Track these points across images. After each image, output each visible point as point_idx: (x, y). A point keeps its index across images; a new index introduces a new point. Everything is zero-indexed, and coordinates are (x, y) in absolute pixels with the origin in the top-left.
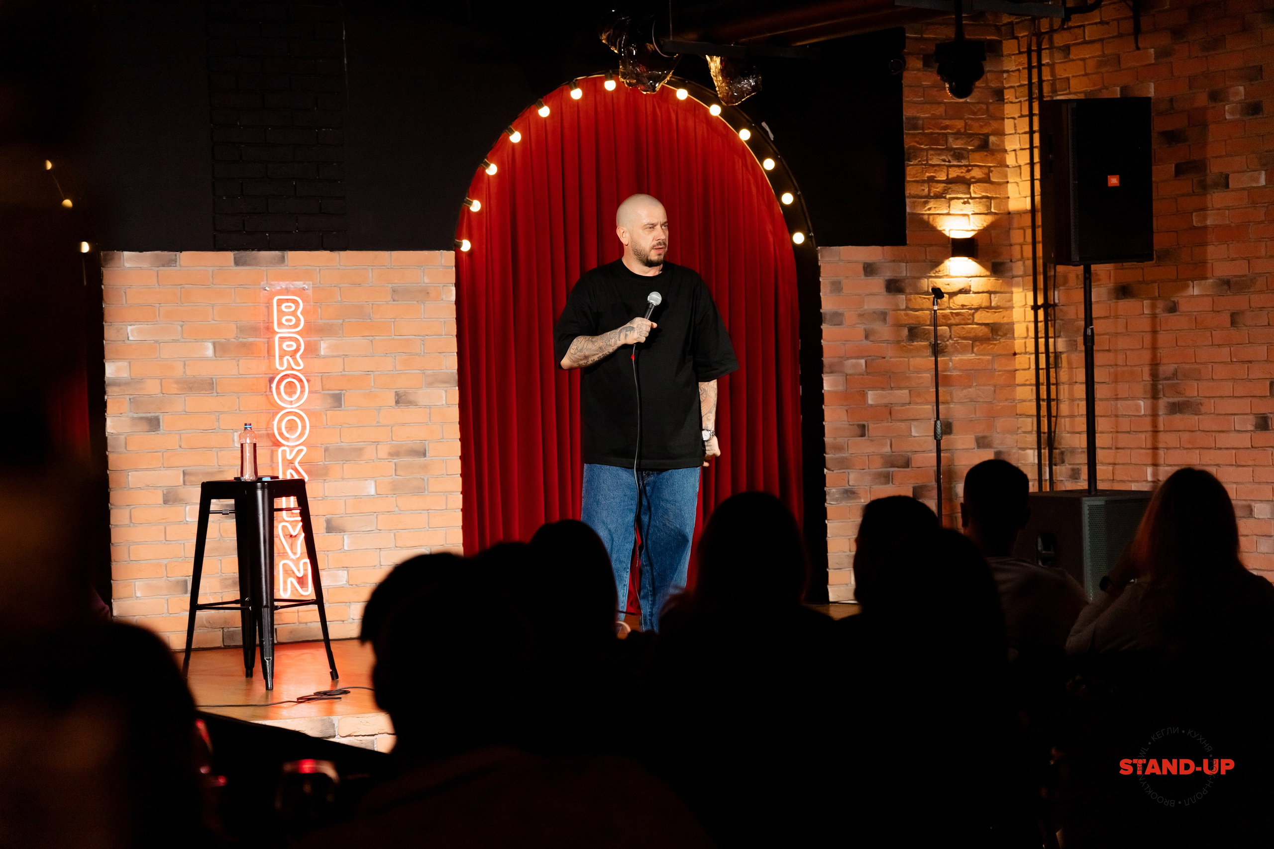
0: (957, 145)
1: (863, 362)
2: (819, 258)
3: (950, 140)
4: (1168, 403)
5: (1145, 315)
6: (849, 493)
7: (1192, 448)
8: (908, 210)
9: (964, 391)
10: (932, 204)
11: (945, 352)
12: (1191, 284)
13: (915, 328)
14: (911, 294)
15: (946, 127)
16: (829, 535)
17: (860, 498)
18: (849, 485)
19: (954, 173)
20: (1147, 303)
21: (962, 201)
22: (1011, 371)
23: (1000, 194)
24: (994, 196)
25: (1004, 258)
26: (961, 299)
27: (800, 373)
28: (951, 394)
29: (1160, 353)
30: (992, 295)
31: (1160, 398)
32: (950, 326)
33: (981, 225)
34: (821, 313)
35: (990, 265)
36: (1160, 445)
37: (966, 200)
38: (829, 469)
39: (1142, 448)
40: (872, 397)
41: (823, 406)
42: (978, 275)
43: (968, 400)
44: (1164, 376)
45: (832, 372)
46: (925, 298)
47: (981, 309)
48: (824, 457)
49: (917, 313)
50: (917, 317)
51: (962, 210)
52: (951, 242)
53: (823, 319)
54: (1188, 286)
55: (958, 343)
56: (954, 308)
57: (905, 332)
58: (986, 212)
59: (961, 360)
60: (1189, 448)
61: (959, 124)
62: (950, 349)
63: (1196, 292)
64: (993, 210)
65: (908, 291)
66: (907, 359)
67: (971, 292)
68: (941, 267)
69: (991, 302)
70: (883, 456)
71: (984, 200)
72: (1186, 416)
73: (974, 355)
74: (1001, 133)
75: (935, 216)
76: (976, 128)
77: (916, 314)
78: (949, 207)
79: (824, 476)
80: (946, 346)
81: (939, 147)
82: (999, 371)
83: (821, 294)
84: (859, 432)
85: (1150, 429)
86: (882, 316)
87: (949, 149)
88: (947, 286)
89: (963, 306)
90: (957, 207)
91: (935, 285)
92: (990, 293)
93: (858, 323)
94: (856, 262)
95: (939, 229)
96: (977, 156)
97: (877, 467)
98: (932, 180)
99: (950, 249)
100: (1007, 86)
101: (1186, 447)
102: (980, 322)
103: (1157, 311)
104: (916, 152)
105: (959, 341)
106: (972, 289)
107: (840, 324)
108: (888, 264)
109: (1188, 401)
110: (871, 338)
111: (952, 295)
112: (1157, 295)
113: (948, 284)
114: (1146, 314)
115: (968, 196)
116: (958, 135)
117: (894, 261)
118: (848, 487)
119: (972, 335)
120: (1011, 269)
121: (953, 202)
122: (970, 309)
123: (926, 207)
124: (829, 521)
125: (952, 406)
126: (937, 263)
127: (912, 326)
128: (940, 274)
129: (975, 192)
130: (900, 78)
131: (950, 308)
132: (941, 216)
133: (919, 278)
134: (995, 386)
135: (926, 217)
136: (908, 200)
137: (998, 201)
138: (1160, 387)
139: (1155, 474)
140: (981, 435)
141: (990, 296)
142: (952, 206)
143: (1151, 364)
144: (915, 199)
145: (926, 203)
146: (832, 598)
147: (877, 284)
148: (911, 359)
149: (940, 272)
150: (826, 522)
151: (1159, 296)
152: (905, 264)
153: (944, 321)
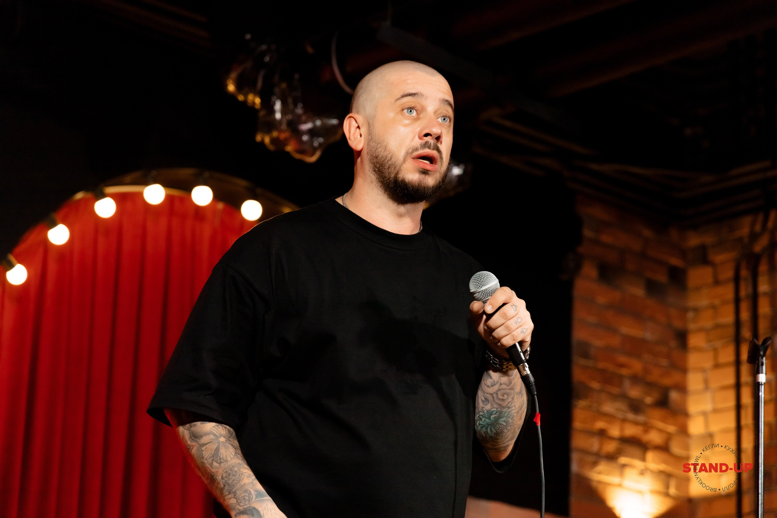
0: (634, 392)
3: (627, 384)
8: (575, 467)
10: (602, 466)
15: (622, 366)
19: (630, 431)
21: (637, 471)
24: (674, 473)
37: (641, 471)
51: (637, 484)
58: (664, 492)
61: (637, 366)
64: (671, 492)
71: (663, 476)
74: (682, 389)
75: (607, 485)
76: (655, 375)
78: (622, 477)
81: (615, 390)
87: (624, 397)
90: (632, 479)
96: (657, 413)
98: (602, 434)
100: (692, 326)
104: (586, 392)
115: (644, 466)
116: (635, 379)
123: (595, 469)
129: (652, 464)
130: (569, 286)
132: (614, 488)
135: (595, 485)
136: (575, 457)
137: (677, 480)
142: (625, 476)
145: (595, 464)
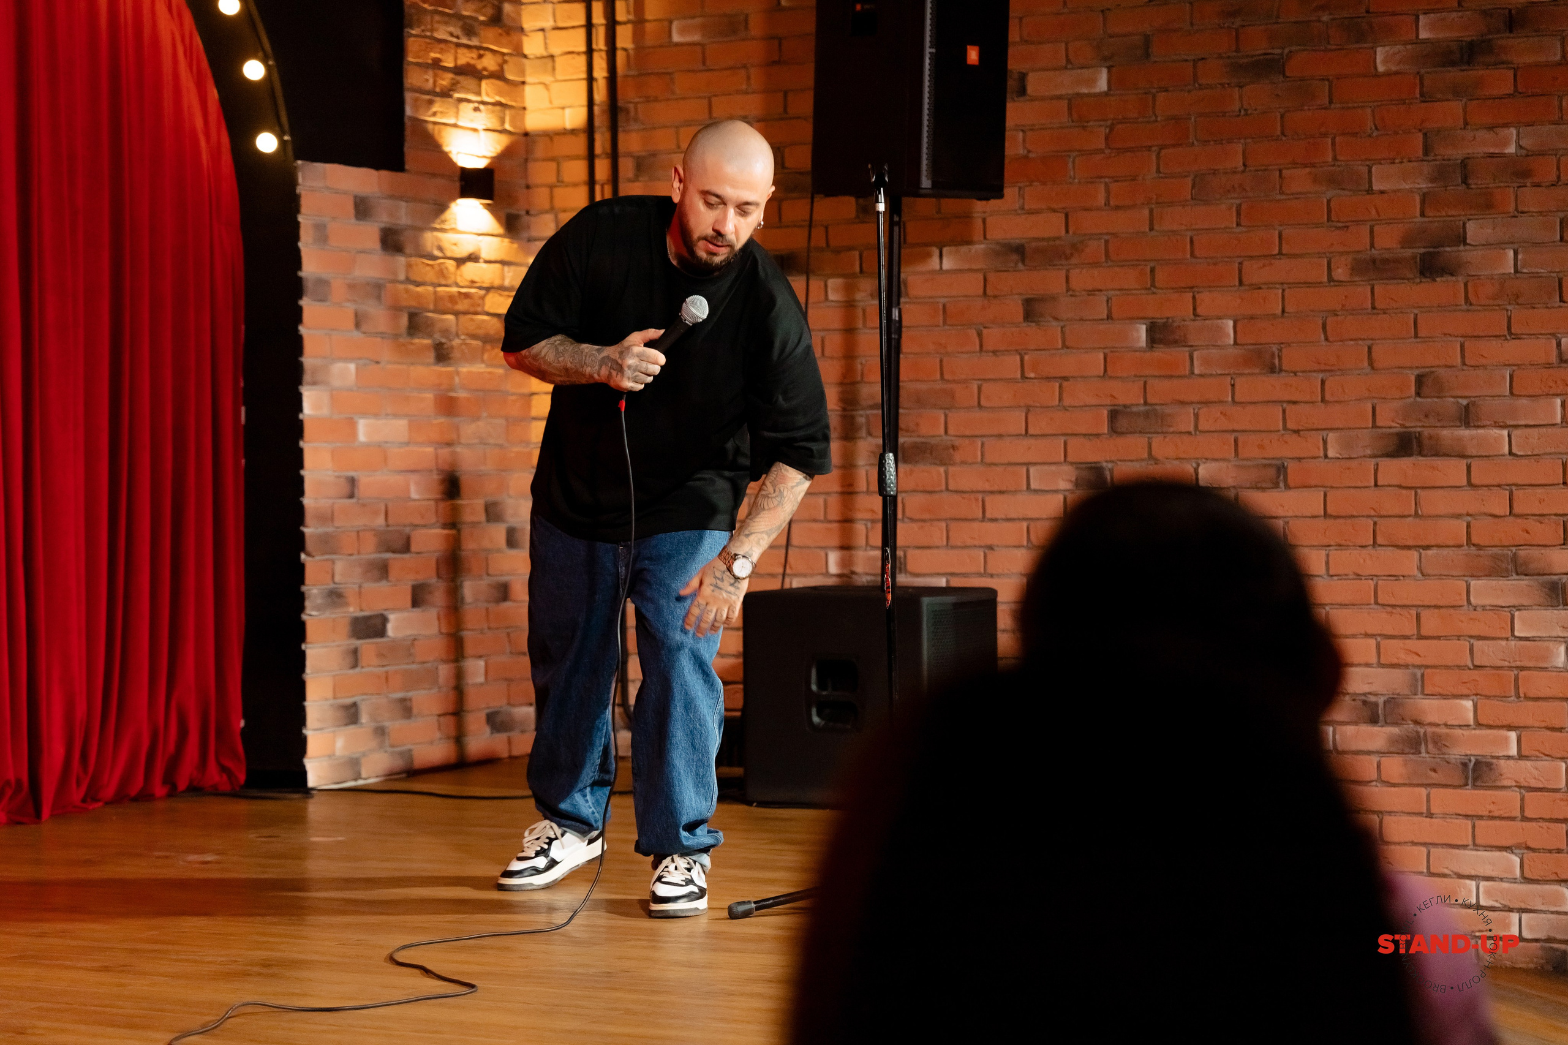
1: (352, 367)
2: (300, 180)
4: (877, 446)
5: (828, 304)
6: (335, 596)
7: (931, 520)
8: (409, 111)
9: (473, 426)
10: (437, 106)
11: (449, 358)
12: (936, 252)
13: (416, 314)
14: (411, 256)
16: (308, 670)
17: (347, 604)
18: (335, 583)
19: (463, 57)
20: (831, 282)
21: (472, 105)
22: (522, 395)
23: (516, 101)
24: (510, 103)
25: (519, 209)
26: (470, 270)
27: (242, 384)
28: (457, 429)
29: (861, 364)
30: (506, 268)
31: (859, 438)
32: (456, 314)
33: (493, 150)
34: (300, 279)
35: (503, 217)
36: (859, 515)
37: (476, 105)
38: (308, 554)
39: (815, 521)
40: (364, 430)
41: (301, 444)
42: (490, 232)
43: (476, 441)
44: (870, 403)
45: (314, 383)
46: (428, 265)
47: (493, 291)
48: (302, 534)
49: (419, 289)
50: (419, 296)
51: (472, 121)
52: (458, 173)
53: (305, 288)
54: (929, 255)
55: (466, 344)
56: (461, 284)
57: (404, 321)
58: (499, 128)
59: (469, 372)
60: (924, 521)
62: (456, 354)
63: (947, 264)
64: (507, 126)
65: (409, 249)
66: (404, 367)
67: (481, 260)
68: (447, 215)
69: (503, 279)
70: (377, 533)
71: (498, 108)
72: (920, 467)
73: (483, 366)
75: (442, 127)
77: (418, 293)
78: (457, 113)
79: (301, 567)
80: (452, 347)
82: (512, 395)
83: (300, 244)
84: (346, 490)
85: (836, 488)
86: (376, 289)
88: (454, 248)
89: (473, 282)
90: (467, 116)
91: (441, 244)
92: (503, 263)
93: (348, 301)
94: (345, 193)
95: (446, 149)
96: (490, 32)
97: (370, 552)
98: (437, 65)
99: (458, 185)
101: (918, 517)
102: (492, 311)
103: (859, 296)
104: (419, 15)
105: (469, 341)
106: (484, 255)
107: (322, 300)
108: (383, 201)
109: (923, 443)
110: (364, 328)
111: (460, 261)
112: (857, 269)
113: (455, 244)
114: (832, 301)
115: (478, 99)
117: (392, 197)
118: (332, 586)
119: (481, 332)
120: (528, 227)
121: (463, 105)
122: (480, 288)
123: (429, 109)
124: (309, 646)
125: (458, 449)
126: (441, 208)
127: (413, 310)
128: (446, 226)
129: (487, 95)
131: (458, 285)
132: (449, 129)
133: (422, 230)
134: (507, 420)
135: (430, 127)
136: (409, 96)
137: (513, 111)
138: (861, 420)
139: (845, 563)
140: (490, 499)
141: (503, 270)
142: (461, 113)
143: (841, 384)
144: (418, 95)
145: (431, 103)
146: (312, 781)
147: (369, 234)
148: (412, 368)
149: (446, 223)
150: (303, 647)
151: (861, 271)
152: (403, 204)
153: (449, 305)
